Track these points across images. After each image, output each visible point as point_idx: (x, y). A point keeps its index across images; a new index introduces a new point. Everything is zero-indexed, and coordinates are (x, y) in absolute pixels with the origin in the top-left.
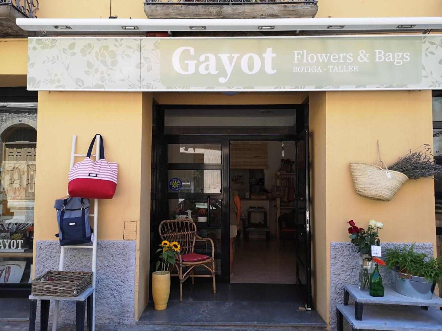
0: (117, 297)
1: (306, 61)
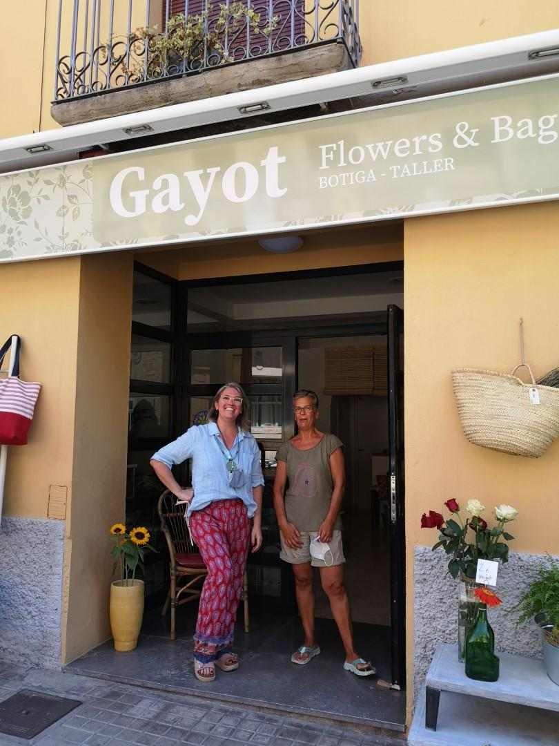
0: (36, 618)
1: (345, 162)
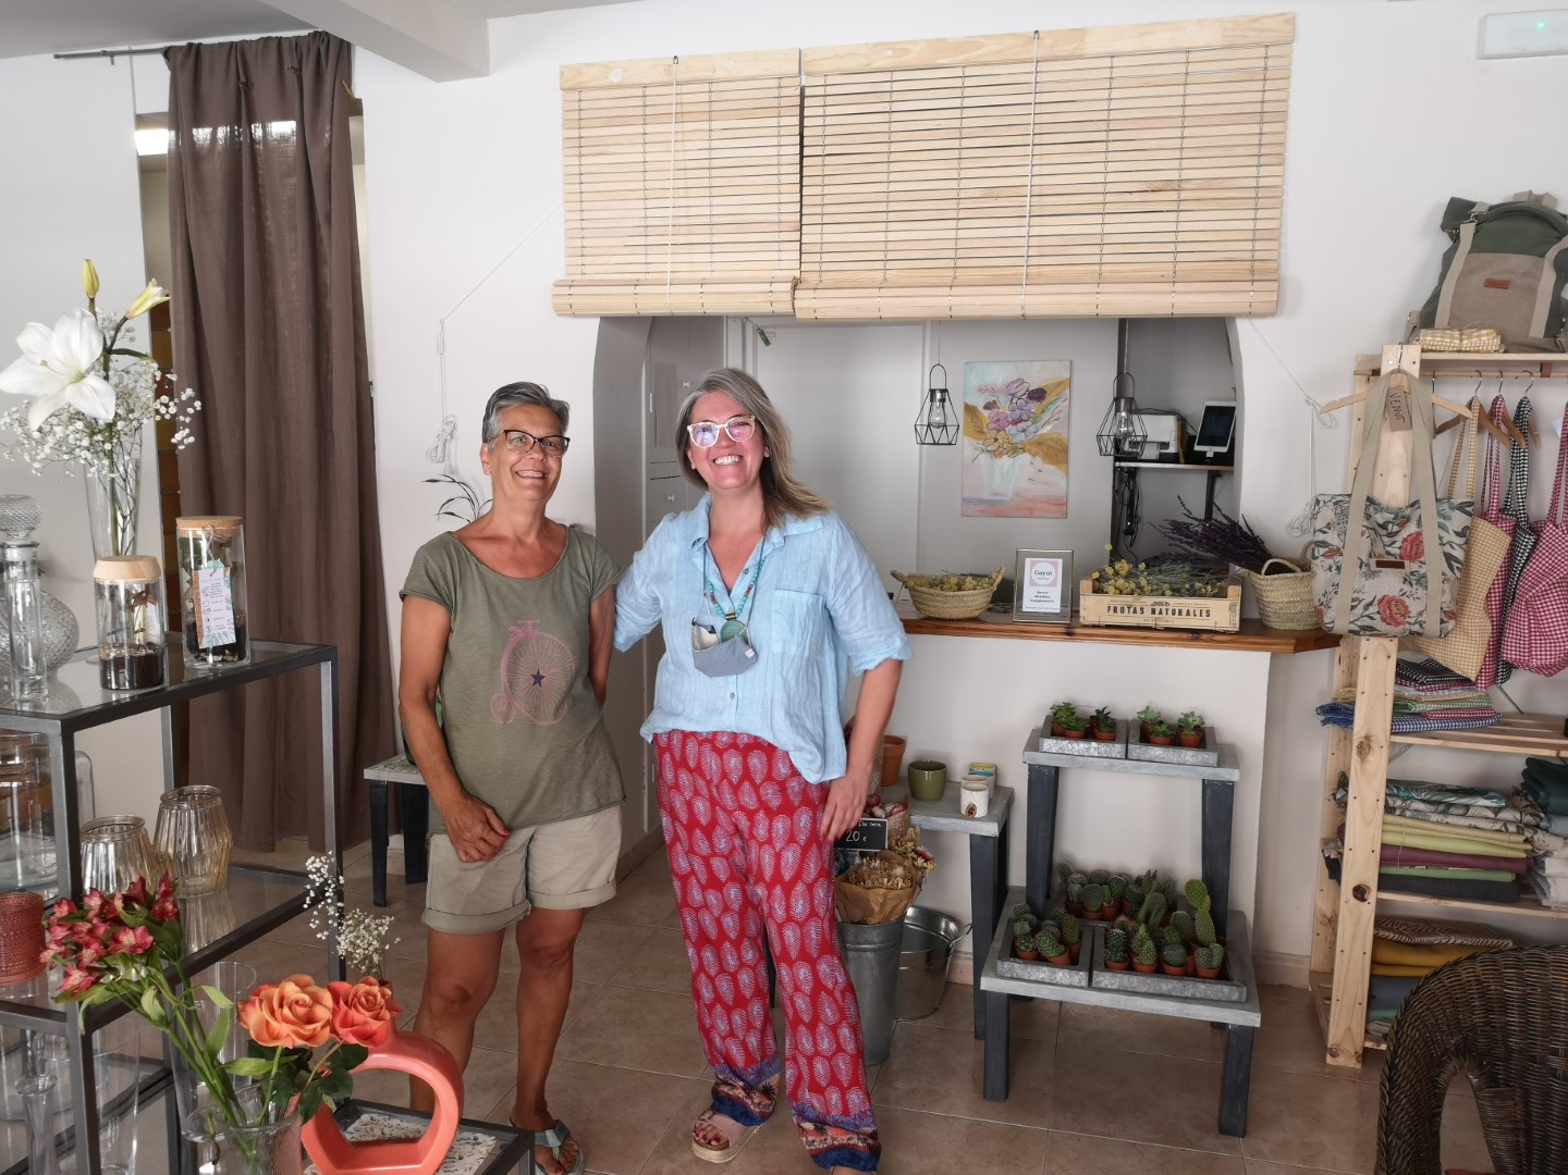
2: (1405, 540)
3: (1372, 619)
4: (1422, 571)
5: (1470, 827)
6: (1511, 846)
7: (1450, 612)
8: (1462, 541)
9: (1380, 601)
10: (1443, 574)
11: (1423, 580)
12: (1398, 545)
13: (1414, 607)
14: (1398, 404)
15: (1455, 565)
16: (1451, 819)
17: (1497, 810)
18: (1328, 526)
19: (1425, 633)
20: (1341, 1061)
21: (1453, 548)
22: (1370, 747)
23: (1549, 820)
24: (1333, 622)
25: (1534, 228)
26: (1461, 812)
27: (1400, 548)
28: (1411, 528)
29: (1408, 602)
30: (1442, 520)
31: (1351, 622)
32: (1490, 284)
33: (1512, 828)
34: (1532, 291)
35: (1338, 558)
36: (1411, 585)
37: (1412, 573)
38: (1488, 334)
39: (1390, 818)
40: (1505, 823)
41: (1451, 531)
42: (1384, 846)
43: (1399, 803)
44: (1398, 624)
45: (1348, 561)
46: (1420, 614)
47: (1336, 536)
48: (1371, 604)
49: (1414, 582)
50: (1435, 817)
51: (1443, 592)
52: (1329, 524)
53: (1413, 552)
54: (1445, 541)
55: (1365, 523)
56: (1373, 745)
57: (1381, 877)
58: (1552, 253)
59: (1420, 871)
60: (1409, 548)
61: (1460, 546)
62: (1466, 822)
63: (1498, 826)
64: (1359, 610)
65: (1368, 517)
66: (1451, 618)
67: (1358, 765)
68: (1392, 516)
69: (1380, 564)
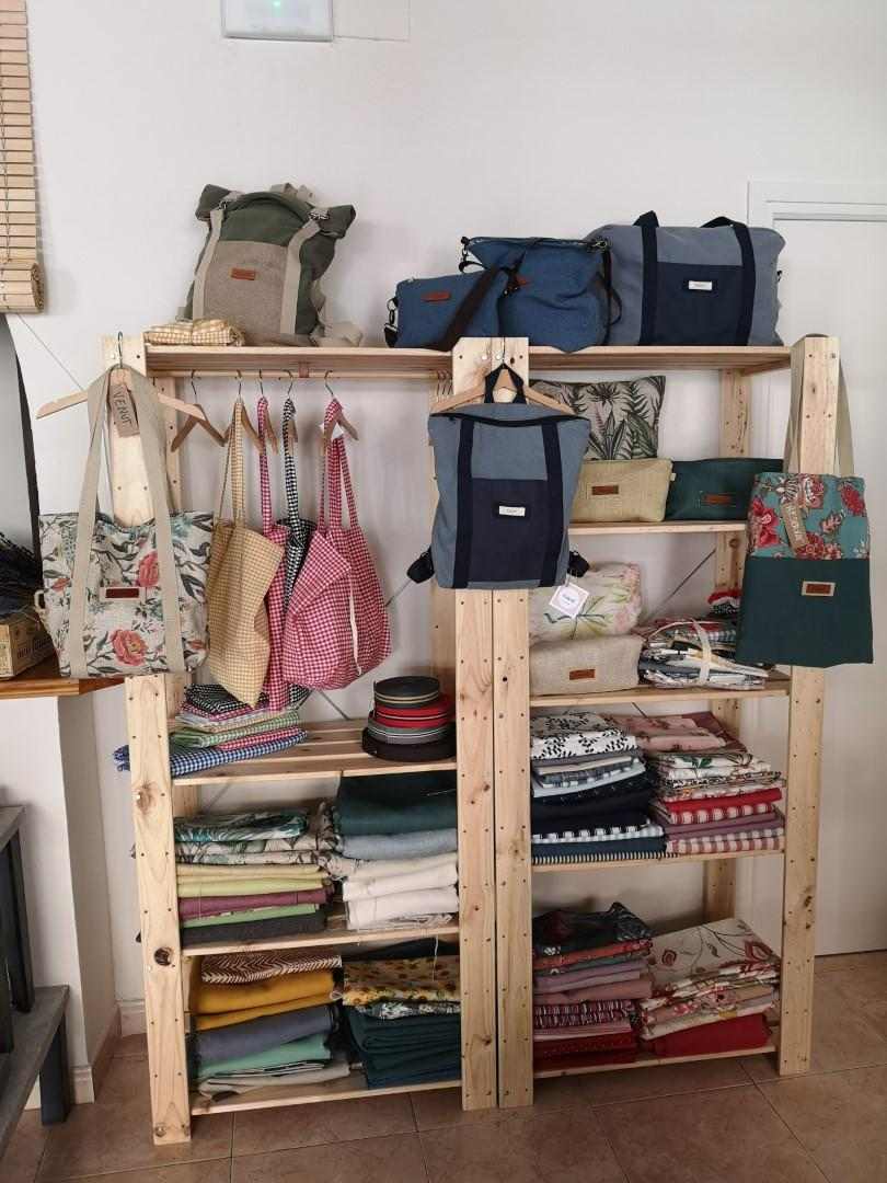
2: (142, 563)
3: (108, 658)
4: (158, 599)
5: (268, 864)
6: (308, 878)
7: (194, 642)
8: (202, 559)
9: (114, 638)
10: (181, 599)
11: (158, 608)
12: (135, 569)
13: (151, 641)
14: (123, 405)
15: (195, 587)
16: (249, 859)
17: (293, 841)
18: (56, 552)
19: (171, 668)
20: (168, 1139)
21: (192, 569)
22: (150, 797)
23: (344, 843)
24: (68, 666)
25: (274, 215)
26: (258, 848)
27: (137, 572)
28: (148, 549)
29: (144, 636)
30: (176, 538)
31: (88, 665)
32: (238, 274)
33: (307, 859)
34: (279, 284)
35: (67, 590)
36: (145, 615)
37: (148, 602)
38: (217, 325)
39: (184, 869)
40: (301, 853)
41: (187, 550)
42: (180, 900)
43: (194, 850)
44: (137, 662)
45: (76, 592)
46: (159, 648)
47: (65, 563)
48: (103, 642)
49: (148, 612)
50: (233, 859)
51: (182, 621)
52: (56, 549)
53: (150, 576)
54: (182, 562)
55: (95, 546)
56: (153, 793)
57: (183, 932)
58: (296, 242)
59: (226, 918)
60: (146, 572)
61: (198, 566)
62: (263, 859)
63: (294, 859)
64: (94, 647)
65: (100, 538)
66: (198, 648)
67: (141, 820)
68: (127, 536)
69: (112, 594)
